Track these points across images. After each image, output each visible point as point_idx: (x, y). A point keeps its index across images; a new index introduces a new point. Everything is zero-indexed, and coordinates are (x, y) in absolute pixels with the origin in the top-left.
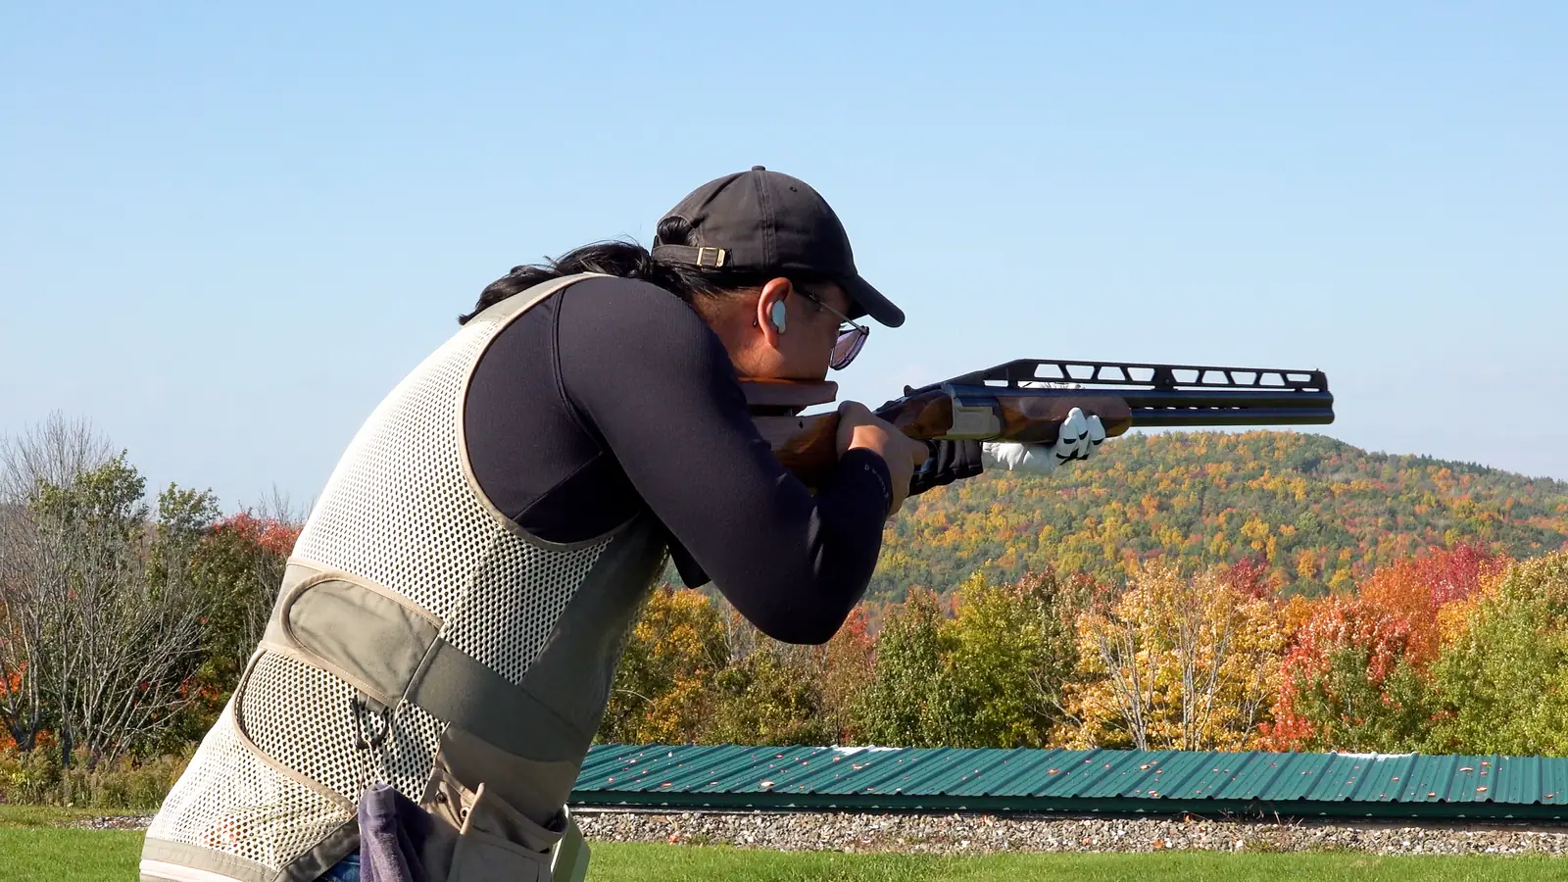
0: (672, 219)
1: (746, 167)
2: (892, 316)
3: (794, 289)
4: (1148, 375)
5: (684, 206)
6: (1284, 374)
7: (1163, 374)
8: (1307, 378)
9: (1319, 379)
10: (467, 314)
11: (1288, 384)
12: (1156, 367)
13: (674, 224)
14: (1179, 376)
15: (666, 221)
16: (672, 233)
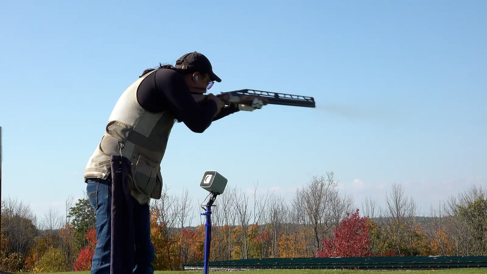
0: (179, 60)
1: (193, 52)
2: (219, 80)
3: (200, 74)
4: (273, 94)
5: (181, 58)
6: (304, 97)
7: (276, 95)
8: (310, 99)
9: (312, 99)
10: (140, 76)
11: (305, 99)
12: (274, 93)
13: (179, 62)
14: (280, 95)
15: (178, 61)
16: (179, 63)
